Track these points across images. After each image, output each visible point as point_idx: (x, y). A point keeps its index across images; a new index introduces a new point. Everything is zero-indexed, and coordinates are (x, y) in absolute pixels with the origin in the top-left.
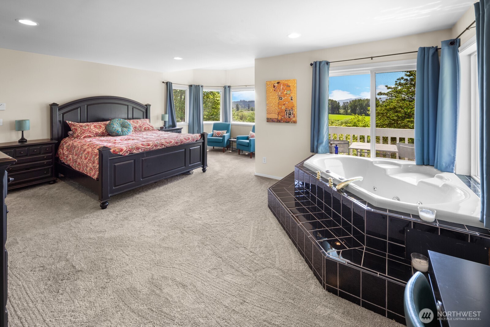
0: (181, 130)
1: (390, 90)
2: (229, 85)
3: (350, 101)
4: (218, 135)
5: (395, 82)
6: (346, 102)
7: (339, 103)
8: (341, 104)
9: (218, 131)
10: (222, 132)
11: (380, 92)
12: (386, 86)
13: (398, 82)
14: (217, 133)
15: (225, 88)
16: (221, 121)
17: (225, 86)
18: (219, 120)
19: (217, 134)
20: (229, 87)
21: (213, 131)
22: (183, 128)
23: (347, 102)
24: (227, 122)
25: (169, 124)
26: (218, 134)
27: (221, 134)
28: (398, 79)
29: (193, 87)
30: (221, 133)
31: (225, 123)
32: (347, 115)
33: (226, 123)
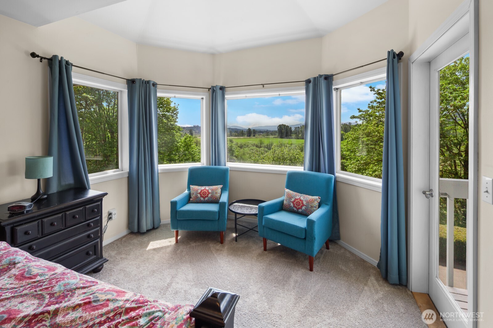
0: (101, 200)
1: (361, 113)
2: (221, 85)
3: (301, 126)
4: (204, 198)
5: (368, 105)
6: (297, 126)
7: (291, 128)
8: (293, 129)
9: (203, 188)
10: (212, 190)
11: (354, 116)
12: (359, 109)
13: (370, 105)
14: (200, 193)
15: (214, 91)
16: (203, 162)
17: (213, 87)
18: (199, 160)
19: (201, 196)
20: (222, 88)
21: (189, 188)
22: (106, 194)
23: (299, 127)
24: (219, 165)
25: (63, 183)
26: (204, 194)
27: (210, 195)
28: (371, 102)
29: (137, 84)
30: (210, 191)
31: (214, 167)
32: (298, 139)
33: (217, 167)
